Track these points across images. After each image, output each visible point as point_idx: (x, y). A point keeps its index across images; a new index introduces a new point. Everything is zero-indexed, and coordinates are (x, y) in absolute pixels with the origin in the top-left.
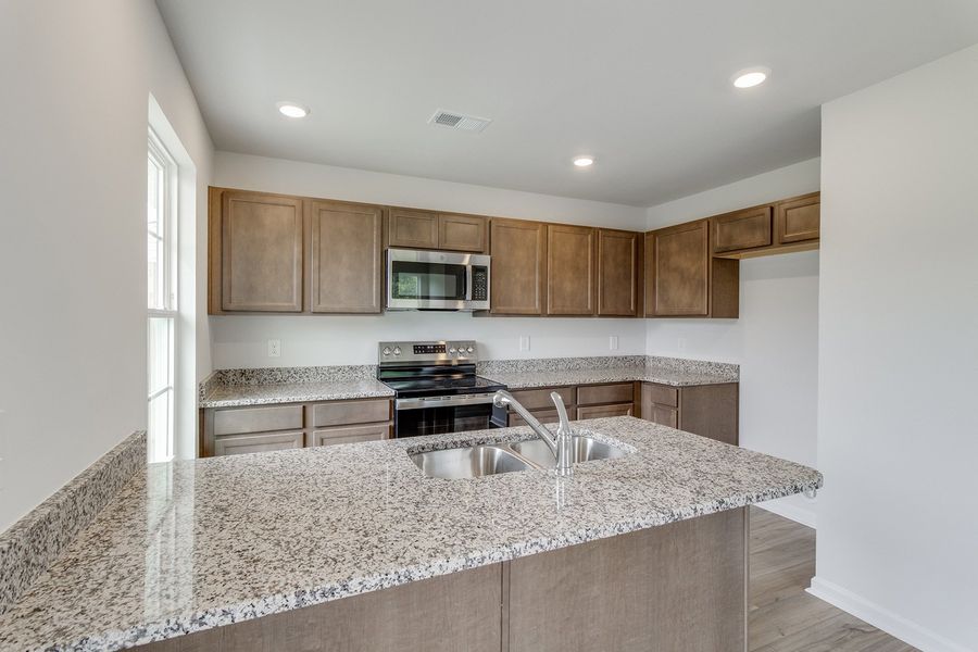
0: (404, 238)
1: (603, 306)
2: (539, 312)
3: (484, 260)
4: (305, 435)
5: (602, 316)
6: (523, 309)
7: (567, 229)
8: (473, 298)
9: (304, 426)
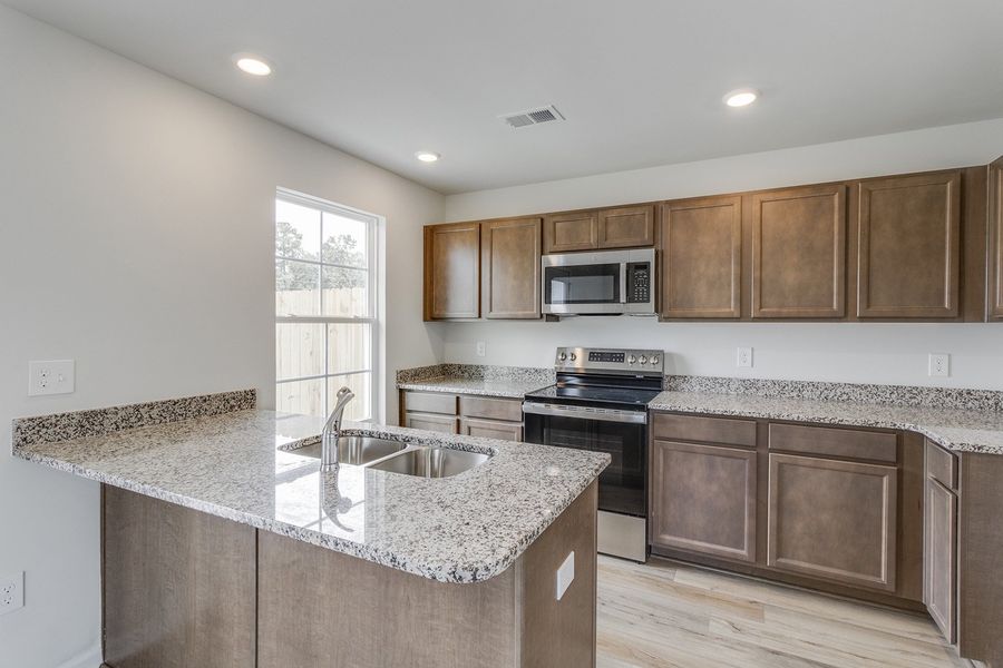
0: (562, 243)
1: (868, 302)
2: (737, 314)
3: (647, 255)
4: (458, 421)
5: (863, 319)
6: (709, 312)
7: (786, 195)
8: (630, 300)
9: (458, 413)
